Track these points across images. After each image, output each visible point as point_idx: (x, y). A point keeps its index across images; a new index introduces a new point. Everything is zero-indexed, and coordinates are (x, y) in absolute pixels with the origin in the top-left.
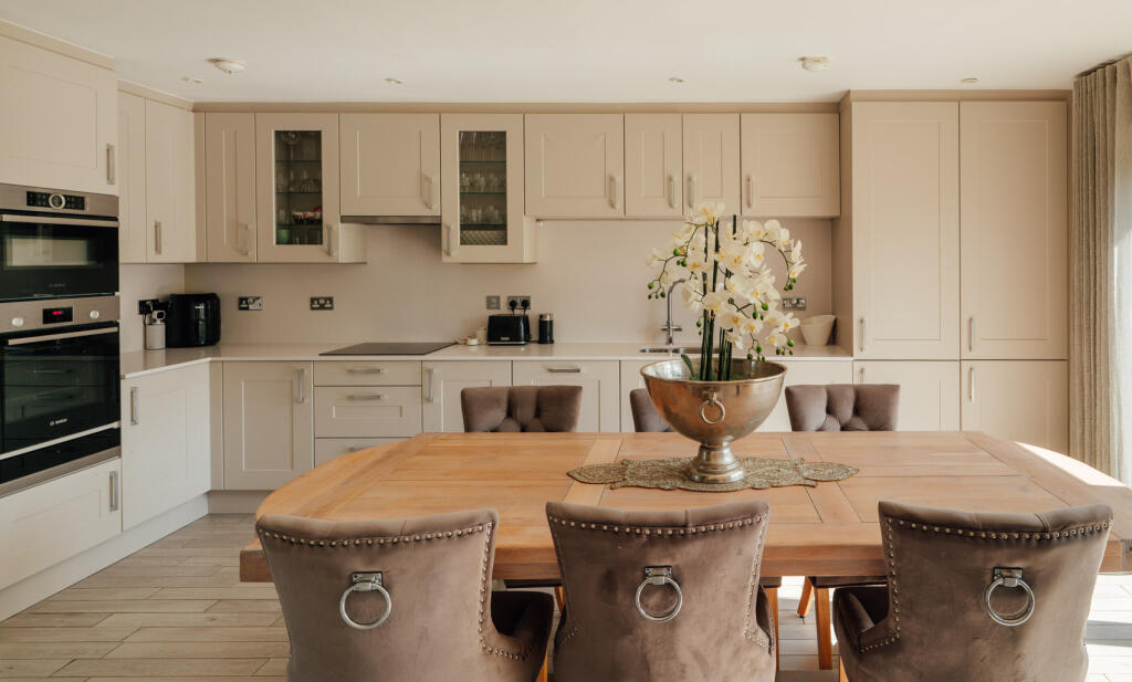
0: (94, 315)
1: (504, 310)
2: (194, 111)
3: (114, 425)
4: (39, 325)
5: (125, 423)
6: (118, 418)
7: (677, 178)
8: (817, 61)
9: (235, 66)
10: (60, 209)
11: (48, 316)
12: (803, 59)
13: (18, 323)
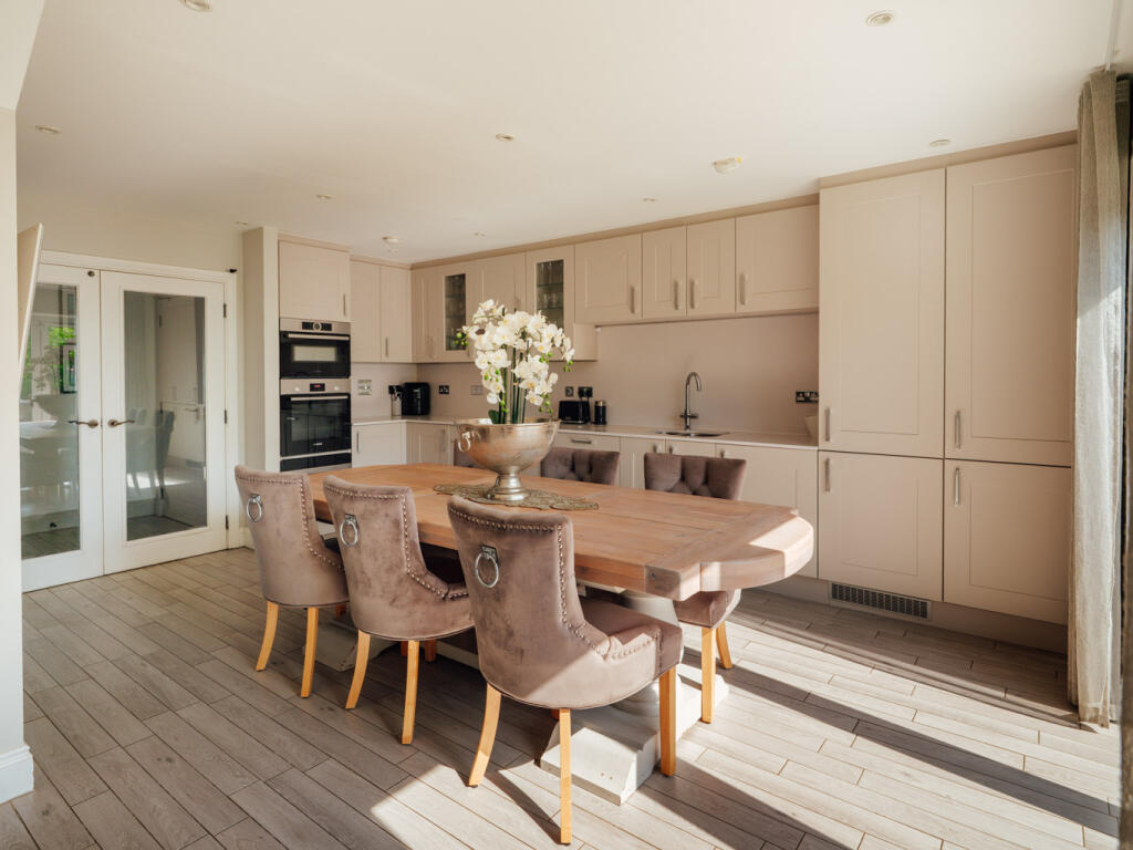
0: (337, 389)
1: (576, 398)
2: (412, 269)
3: (348, 451)
4: (308, 391)
5: (353, 450)
6: (349, 446)
7: (682, 284)
8: (725, 163)
9: (395, 240)
10: (319, 331)
11: (313, 387)
12: (715, 163)
13: (297, 390)
